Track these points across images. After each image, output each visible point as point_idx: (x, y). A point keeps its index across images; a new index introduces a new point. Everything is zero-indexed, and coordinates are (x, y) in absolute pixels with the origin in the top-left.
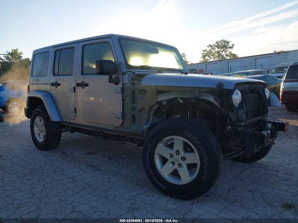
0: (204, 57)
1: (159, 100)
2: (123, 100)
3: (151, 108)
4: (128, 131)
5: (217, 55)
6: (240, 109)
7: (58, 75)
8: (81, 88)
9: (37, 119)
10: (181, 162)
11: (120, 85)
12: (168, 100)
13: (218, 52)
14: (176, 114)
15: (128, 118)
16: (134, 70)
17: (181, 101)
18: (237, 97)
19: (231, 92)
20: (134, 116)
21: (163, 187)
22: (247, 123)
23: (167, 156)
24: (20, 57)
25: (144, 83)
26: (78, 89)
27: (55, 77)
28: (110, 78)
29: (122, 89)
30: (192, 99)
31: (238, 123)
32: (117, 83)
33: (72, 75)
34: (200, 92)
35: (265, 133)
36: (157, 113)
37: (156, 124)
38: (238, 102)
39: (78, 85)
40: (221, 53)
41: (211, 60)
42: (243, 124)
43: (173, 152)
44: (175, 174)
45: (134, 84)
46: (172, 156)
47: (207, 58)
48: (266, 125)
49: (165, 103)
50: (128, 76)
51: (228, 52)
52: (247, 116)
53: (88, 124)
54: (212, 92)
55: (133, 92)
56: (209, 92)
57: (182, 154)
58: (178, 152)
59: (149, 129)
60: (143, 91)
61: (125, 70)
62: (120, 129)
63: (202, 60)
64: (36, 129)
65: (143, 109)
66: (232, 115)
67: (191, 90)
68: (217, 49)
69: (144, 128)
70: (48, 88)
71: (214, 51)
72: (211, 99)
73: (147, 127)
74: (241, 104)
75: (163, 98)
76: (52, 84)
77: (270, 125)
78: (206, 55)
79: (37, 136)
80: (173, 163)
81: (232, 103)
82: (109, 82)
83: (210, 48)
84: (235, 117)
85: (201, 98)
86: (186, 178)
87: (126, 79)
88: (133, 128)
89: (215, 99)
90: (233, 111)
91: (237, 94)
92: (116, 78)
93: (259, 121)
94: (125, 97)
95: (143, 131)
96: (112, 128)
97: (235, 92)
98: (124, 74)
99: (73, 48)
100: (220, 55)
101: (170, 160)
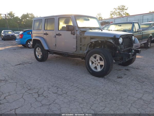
0: (111, 15)
1: (91, 41)
2: (77, 41)
3: (88, 44)
4: (78, 53)
5: (118, 14)
6: (122, 45)
7: (47, 30)
8: (58, 36)
9: (37, 49)
10: (98, 64)
11: (75, 35)
12: (95, 42)
13: (119, 12)
14: (97, 47)
15: (79, 48)
16: (81, 29)
17: (100, 42)
18: (121, 40)
19: (119, 39)
20: (81, 48)
21: (91, 72)
22: (124, 50)
23: (94, 61)
24: (14, 16)
25: (86, 34)
26: (57, 36)
27: (45, 31)
28: (72, 32)
29: (76, 37)
30: (104, 41)
31: (121, 50)
32: (74, 35)
33: (54, 30)
34: (107, 39)
35: (130, 53)
36: (90, 46)
37: (89, 51)
38: (121, 42)
39: (57, 35)
40: (120, 13)
41: (115, 17)
42: (123, 50)
43: (96, 60)
44: (96, 68)
45: (81, 35)
46: (95, 61)
47: (113, 15)
48: (132, 51)
49: (93, 43)
50: (78, 31)
51: (124, 12)
52: (124, 47)
53: (62, 51)
54: (112, 38)
55: (81, 38)
56: (111, 39)
57: (99, 61)
58: (97, 60)
59: (87, 53)
60: (85, 38)
61: (77, 29)
62: (75, 53)
63: (110, 16)
64: (37, 53)
65: (85, 45)
66: (119, 47)
67: (104, 38)
68: (118, 11)
69: (85, 52)
70: (42, 35)
71: (117, 12)
72: (111, 41)
73: (86, 52)
74: (122, 43)
75: (93, 41)
76: (44, 34)
77: (133, 51)
78: (112, 14)
79: (37, 56)
80: (95, 64)
81: (119, 43)
82: (71, 34)
83: (115, 10)
84: (120, 48)
85: (108, 41)
86: (99, 69)
87: (78, 33)
88: (81, 52)
89: (113, 41)
90: (119, 45)
91: (121, 39)
92: (74, 32)
93: (129, 49)
94: (77, 40)
95: (85, 53)
96: (72, 52)
97: (120, 39)
98: (77, 31)
99: (54, 18)
100: (120, 14)
101: (95, 63)
